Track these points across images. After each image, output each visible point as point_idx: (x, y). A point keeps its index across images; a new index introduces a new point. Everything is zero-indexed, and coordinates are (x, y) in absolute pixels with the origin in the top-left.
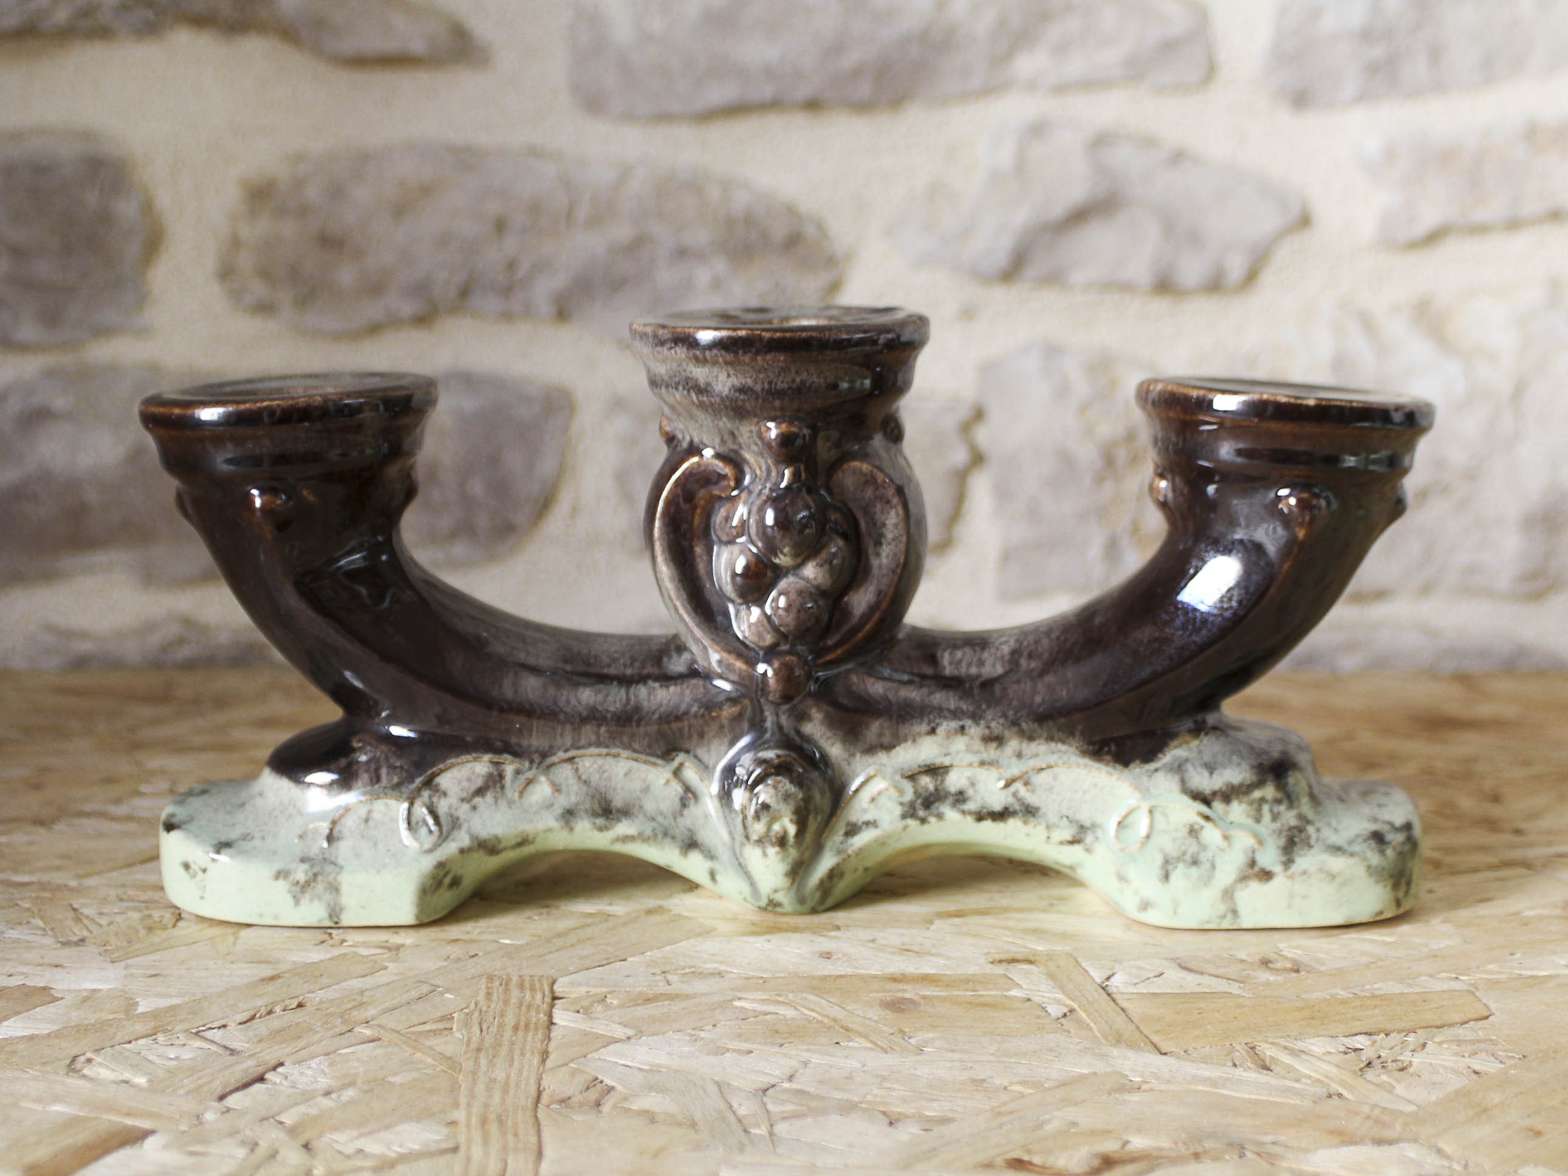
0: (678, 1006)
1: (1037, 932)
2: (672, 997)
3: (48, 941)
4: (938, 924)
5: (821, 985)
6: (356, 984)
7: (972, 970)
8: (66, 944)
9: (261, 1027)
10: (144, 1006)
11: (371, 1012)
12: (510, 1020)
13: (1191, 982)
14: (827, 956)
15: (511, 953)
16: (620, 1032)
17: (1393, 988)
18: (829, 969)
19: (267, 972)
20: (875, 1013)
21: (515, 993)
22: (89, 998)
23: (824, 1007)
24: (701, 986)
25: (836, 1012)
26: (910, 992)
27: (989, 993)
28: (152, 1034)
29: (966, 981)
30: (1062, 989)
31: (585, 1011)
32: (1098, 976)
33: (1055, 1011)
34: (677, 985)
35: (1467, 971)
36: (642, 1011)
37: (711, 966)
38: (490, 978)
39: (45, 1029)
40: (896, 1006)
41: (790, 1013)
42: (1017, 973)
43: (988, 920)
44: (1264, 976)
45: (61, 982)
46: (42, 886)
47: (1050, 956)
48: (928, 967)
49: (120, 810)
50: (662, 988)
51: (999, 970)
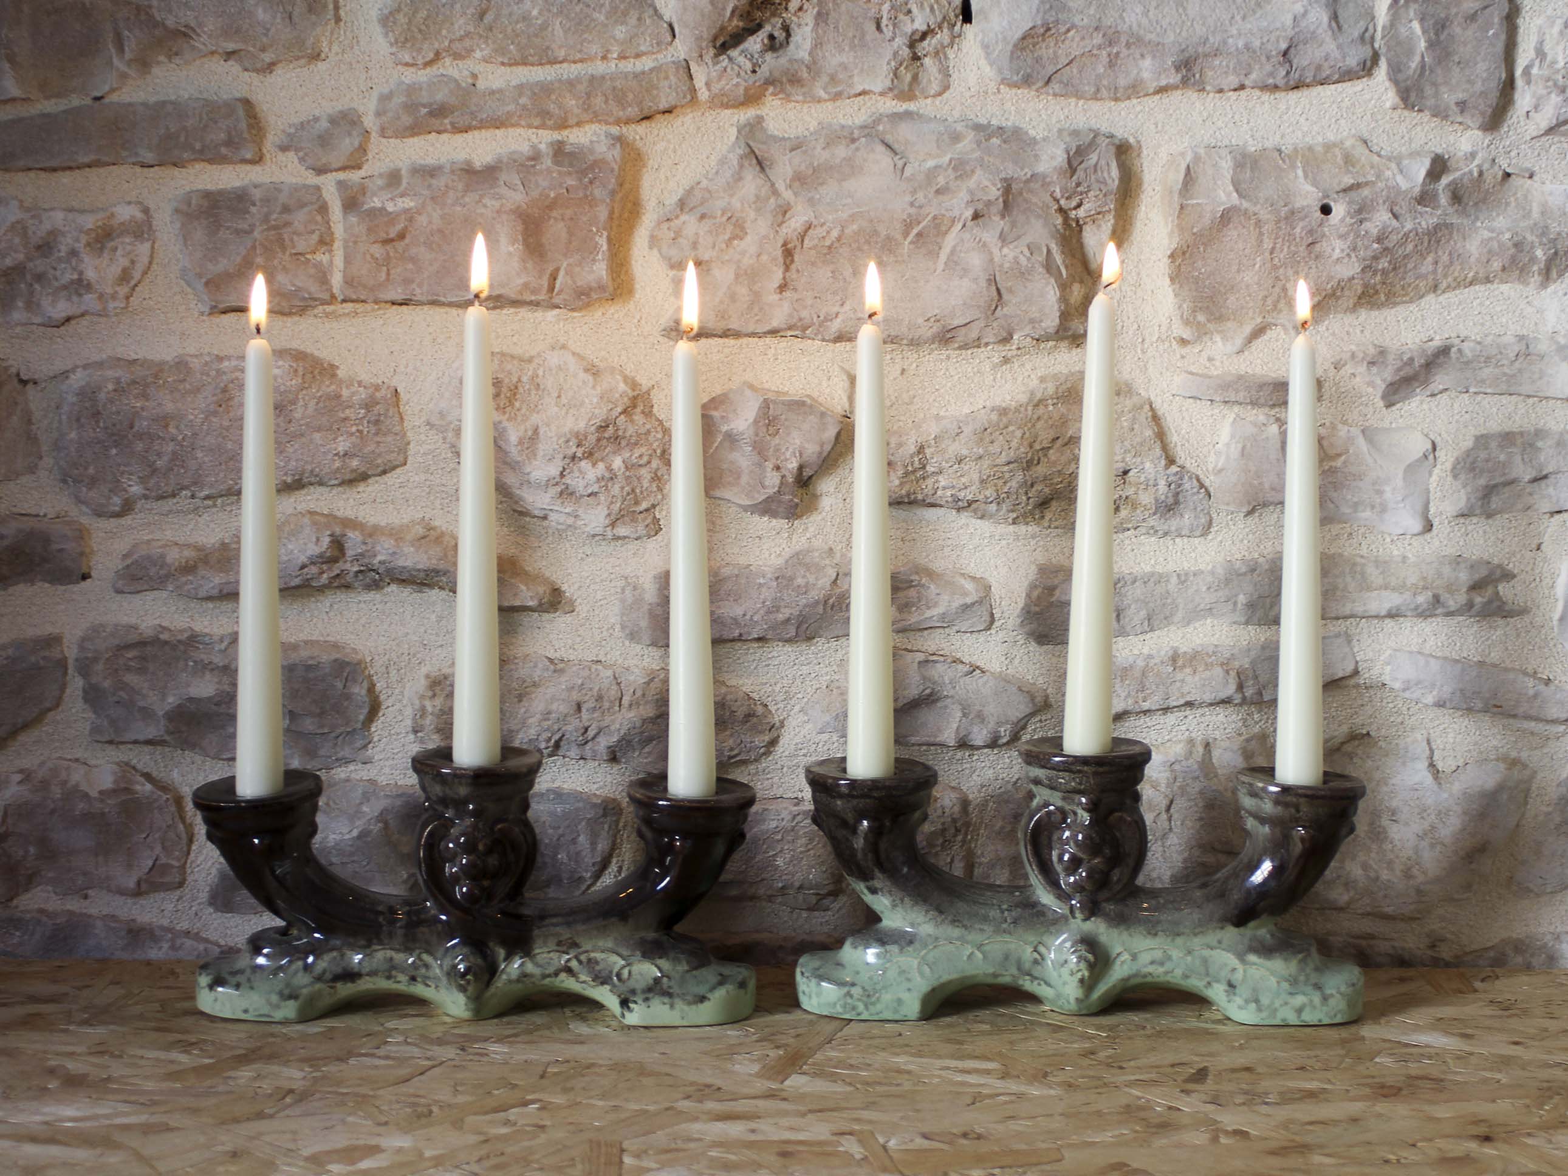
0: (681, 1154)
1: (858, 1120)
2: (677, 1150)
3: (369, 1123)
4: (810, 1116)
5: (751, 1145)
6: (526, 1144)
7: (822, 1138)
8: (379, 1124)
9: (487, 1164)
10: (428, 1154)
11: (537, 1157)
12: (602, 1160)
13: (926, 1144)
14: (753, 1131)
15: (599, 1129)
16: (654, 1165)
17: (1023, 1147)
18: (753, 1137)
19: (482, 1138)
20: (773, 1158)
21: (603, 1149)
22: (400, 1150)
23: (752, 1155)
24: (692, 1145)
25: (755, 1157)
26: (790, 1148)
27: (830, 1149)
28: (435, 1166)
29: (820, 1143)
30: (864, 1147)
31: (638, 1156)
32: (881, 1140)
33: (858, 1156)
34: (680, 1144)
35: (1061, 1139)
36: (664, 1157)
37: (696, 1136)
38: (591, 1141)
39: (384, 1164)
40: (784, 1154)
41: (733, 1157)
42: (844, 1140)
43: (835, 1114)
44: (964, 1142)
45: (384, 1142)
46: (356, 1095)
47: (861, 1132)
48: (801, 1136)
49: (381, 1052)
50: (673, 1146)
51: (835, 1138)
